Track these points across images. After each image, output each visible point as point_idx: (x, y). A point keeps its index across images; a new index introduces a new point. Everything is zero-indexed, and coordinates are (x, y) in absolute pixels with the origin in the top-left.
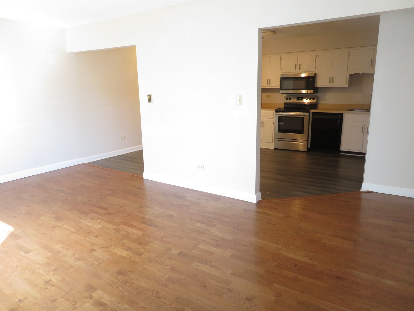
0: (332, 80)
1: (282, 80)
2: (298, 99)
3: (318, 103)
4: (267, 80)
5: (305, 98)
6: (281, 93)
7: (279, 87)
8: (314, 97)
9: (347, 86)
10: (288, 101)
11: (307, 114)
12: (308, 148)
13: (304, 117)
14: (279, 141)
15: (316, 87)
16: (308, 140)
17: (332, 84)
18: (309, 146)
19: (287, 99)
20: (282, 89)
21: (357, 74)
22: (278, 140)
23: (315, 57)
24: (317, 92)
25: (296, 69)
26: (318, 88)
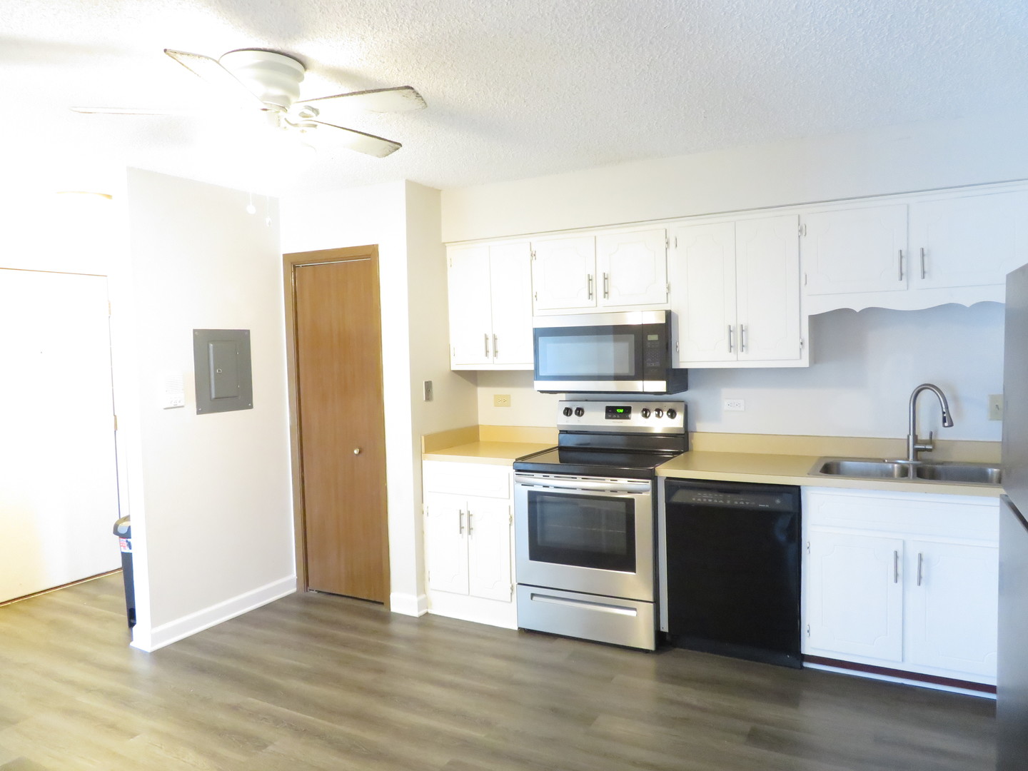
0: (738, 337)
1: (541, 340)
2: (611, 412)
3: (690, 429)
4: (487, 339)
5: (636, 412)
6: (542, 392)
7: (532, 368)
8: (670, 406)
9: (805, 362)
10: (574, 421)
11: (646, 484)
12: (659, 635)
13: (632, 501)
14: (534, 598)
15: (674, 366)
16: (656, 602)
17: (742, 355)
18: (665, 627)
19: (568, 412)
20: (542, 373)
21: (842, 315)
22: (533, 595)
23: (664, 245)
24: (685, 387)
25: (590, 294)
26: (685, 371)
